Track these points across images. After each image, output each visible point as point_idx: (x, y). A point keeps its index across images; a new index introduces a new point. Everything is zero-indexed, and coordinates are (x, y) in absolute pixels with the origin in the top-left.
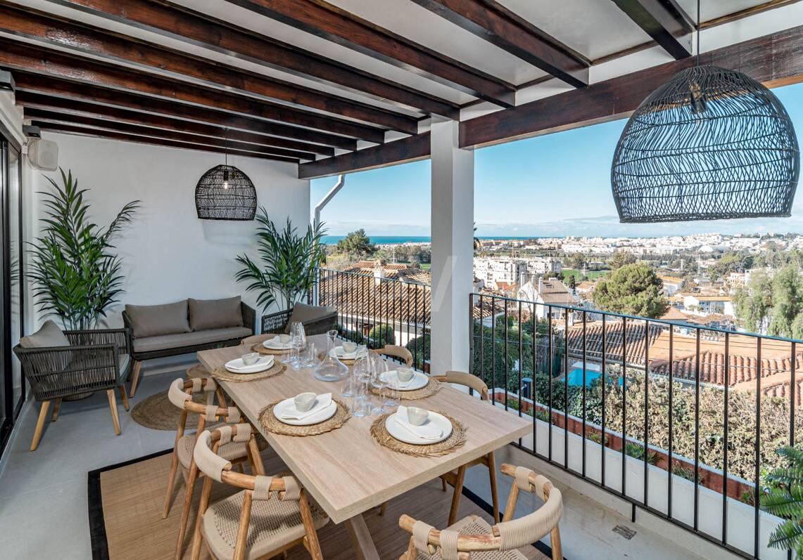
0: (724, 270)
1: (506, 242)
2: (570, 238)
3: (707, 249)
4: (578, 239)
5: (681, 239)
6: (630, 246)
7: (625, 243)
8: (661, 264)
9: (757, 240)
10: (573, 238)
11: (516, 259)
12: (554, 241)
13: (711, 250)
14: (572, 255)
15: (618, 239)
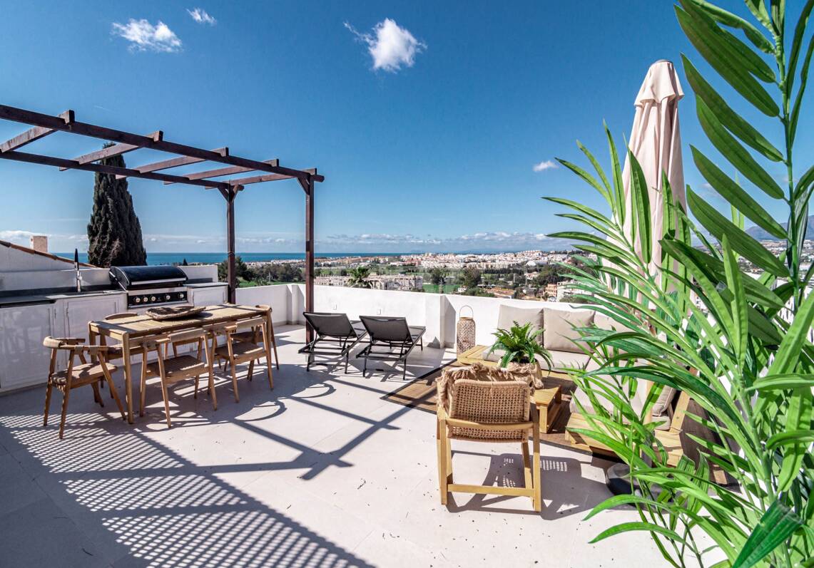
0: (543, 282)
1: (373, 259)
2: (428, 255)
3: (532, 263)
4: (435, 256)
5: (513, 255)
6: (475, 261)
7: (472, 259)
8: (499, 277)
9: (565, 256)
10: (430, 255)
11: (384, 277)
12: (415, 258)
13: (535, 264)
14: (430, 271)
15: (467, 256)
